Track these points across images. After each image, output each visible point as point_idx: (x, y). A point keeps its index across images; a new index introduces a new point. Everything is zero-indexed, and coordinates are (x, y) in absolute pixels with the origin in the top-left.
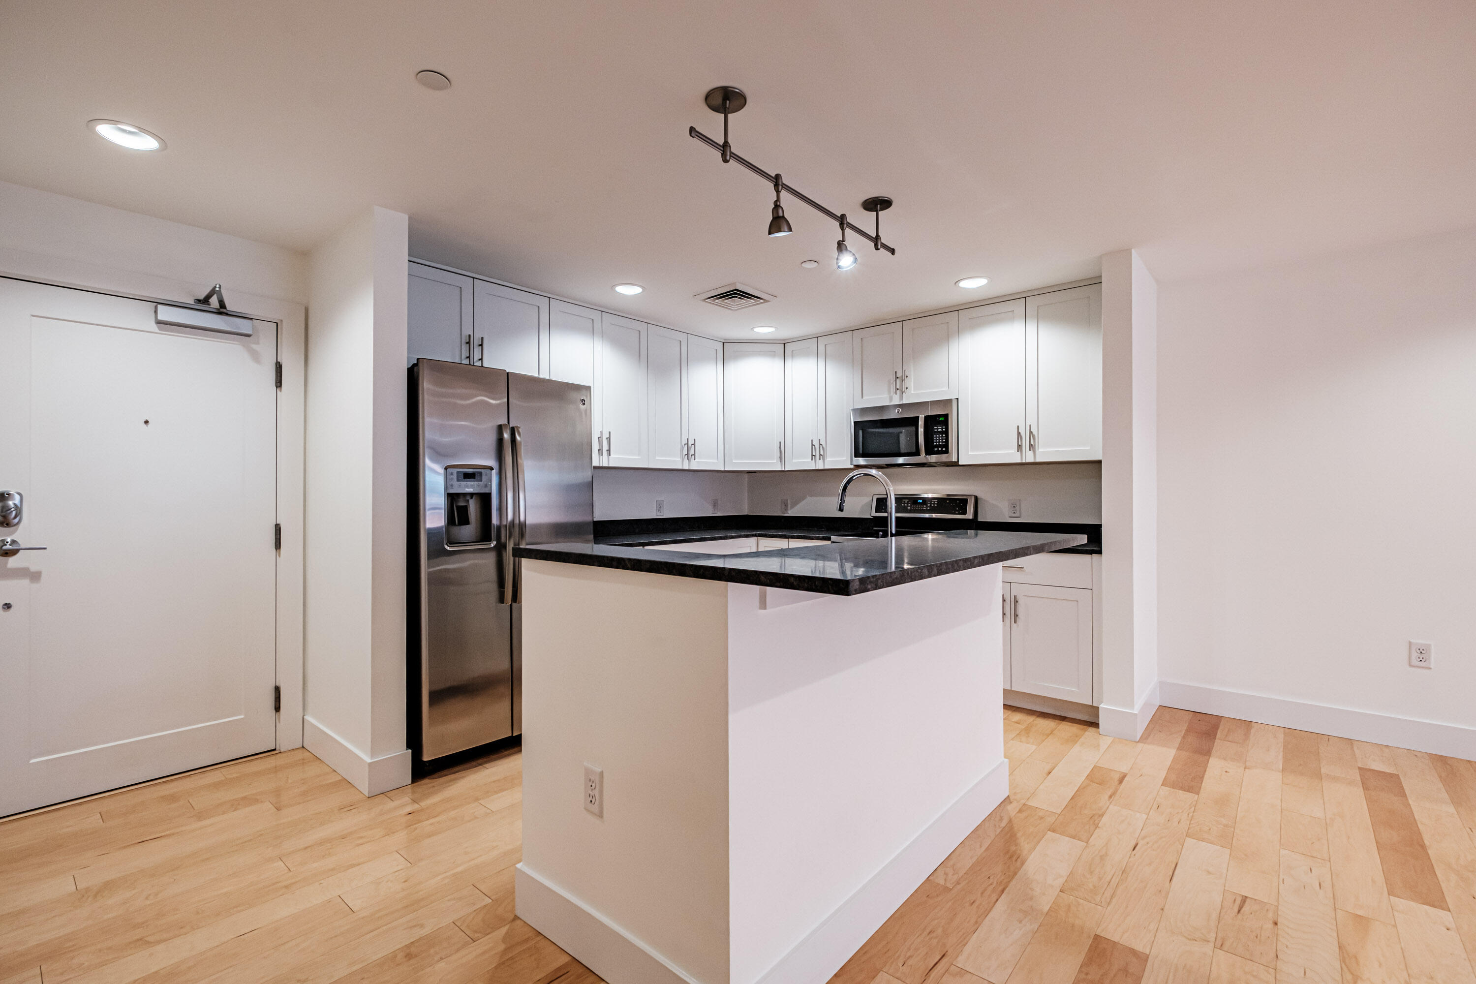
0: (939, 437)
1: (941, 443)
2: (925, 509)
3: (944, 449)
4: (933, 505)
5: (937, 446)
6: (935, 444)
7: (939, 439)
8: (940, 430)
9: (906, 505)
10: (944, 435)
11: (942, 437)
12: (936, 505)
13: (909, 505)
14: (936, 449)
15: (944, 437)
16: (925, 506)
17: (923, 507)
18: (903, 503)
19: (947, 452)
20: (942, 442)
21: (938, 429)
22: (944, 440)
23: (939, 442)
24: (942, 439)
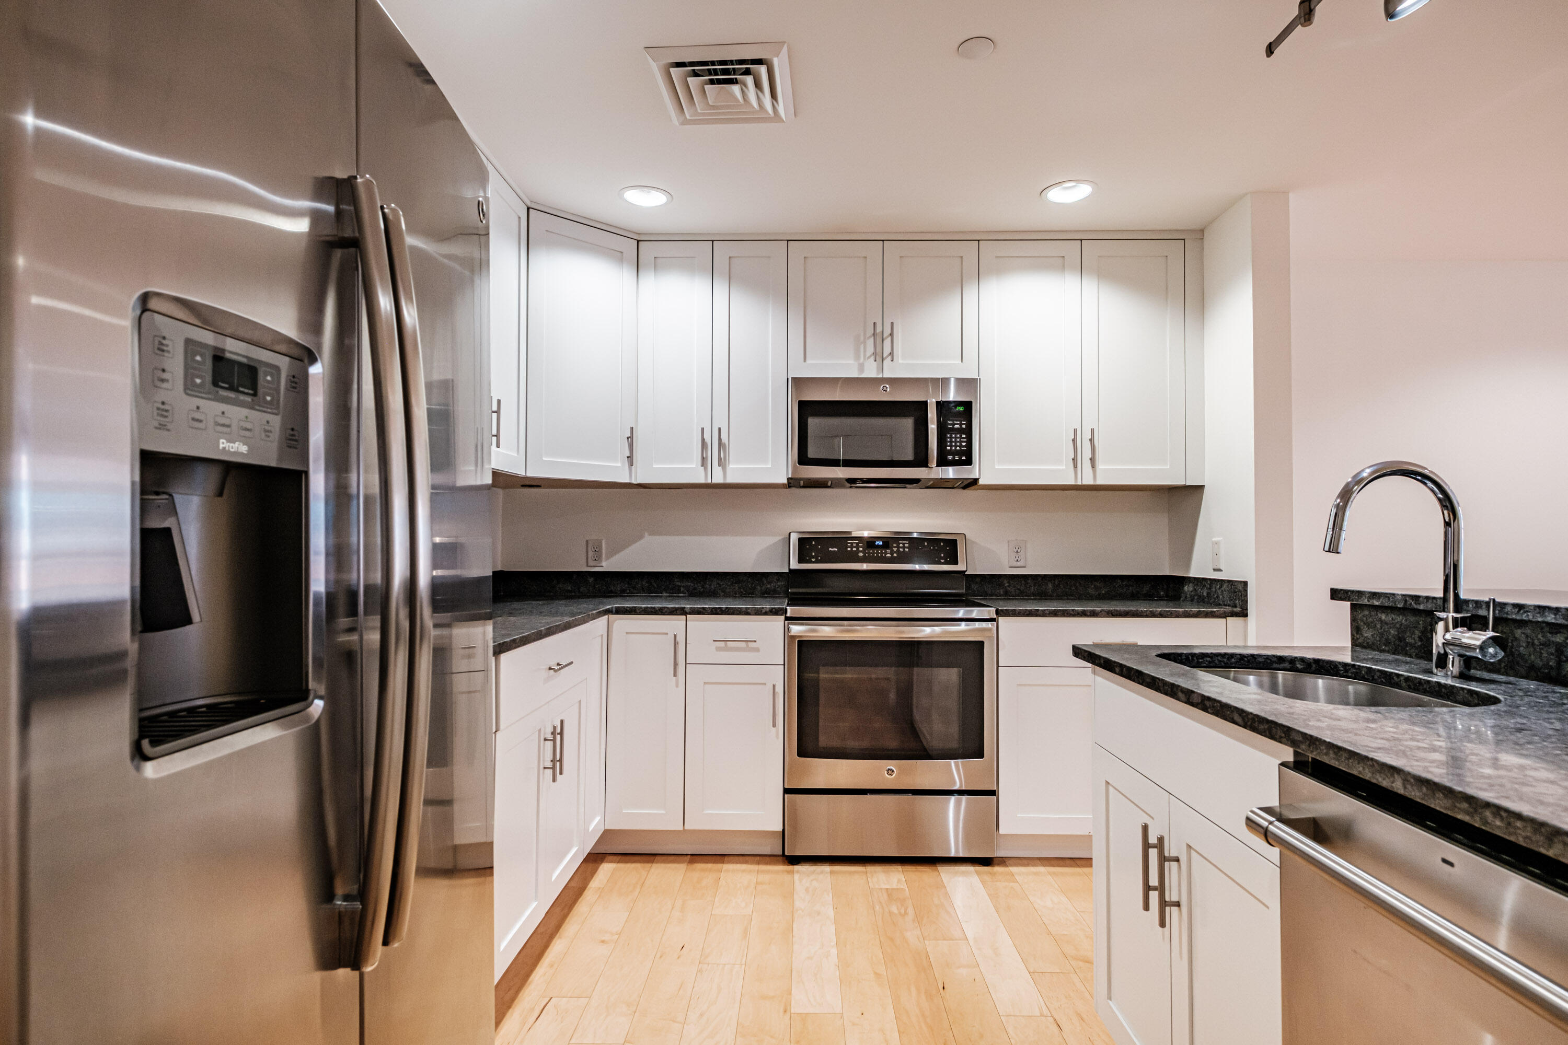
0: (956, 438)
1: (958, 448)
2: (889, 555)
3: (964, 458)
4: (901, 550)
5: (954, 453)
6: (949, 448)
7: (956, 442)
8: (956, 426)
9: (855, 549)
10: (964, 436)
11: (961, 437)
12: (907, 550)
13: (861, 549)
14: (950, 457)
15: (964, 438)
16: (889, 551)
17: (886, 553)
18: (849, 547)
19: (969, 462)
20: (961, 446)
21: (954, 424)
22: (964, 444)
23: (956, 446)
24: (961, 442)
